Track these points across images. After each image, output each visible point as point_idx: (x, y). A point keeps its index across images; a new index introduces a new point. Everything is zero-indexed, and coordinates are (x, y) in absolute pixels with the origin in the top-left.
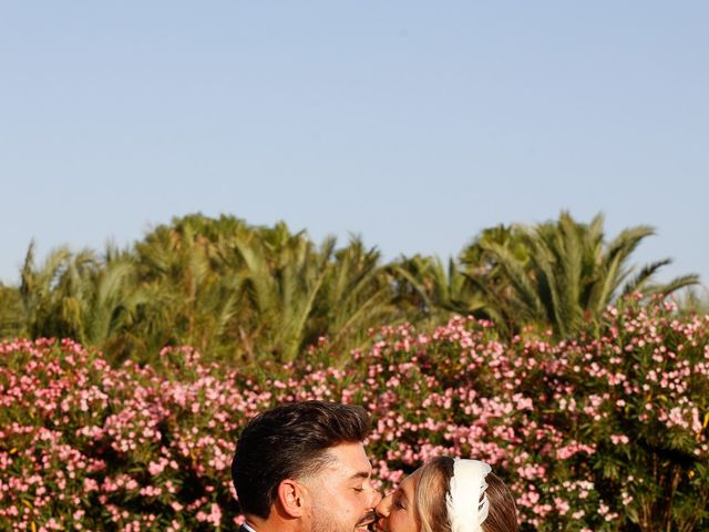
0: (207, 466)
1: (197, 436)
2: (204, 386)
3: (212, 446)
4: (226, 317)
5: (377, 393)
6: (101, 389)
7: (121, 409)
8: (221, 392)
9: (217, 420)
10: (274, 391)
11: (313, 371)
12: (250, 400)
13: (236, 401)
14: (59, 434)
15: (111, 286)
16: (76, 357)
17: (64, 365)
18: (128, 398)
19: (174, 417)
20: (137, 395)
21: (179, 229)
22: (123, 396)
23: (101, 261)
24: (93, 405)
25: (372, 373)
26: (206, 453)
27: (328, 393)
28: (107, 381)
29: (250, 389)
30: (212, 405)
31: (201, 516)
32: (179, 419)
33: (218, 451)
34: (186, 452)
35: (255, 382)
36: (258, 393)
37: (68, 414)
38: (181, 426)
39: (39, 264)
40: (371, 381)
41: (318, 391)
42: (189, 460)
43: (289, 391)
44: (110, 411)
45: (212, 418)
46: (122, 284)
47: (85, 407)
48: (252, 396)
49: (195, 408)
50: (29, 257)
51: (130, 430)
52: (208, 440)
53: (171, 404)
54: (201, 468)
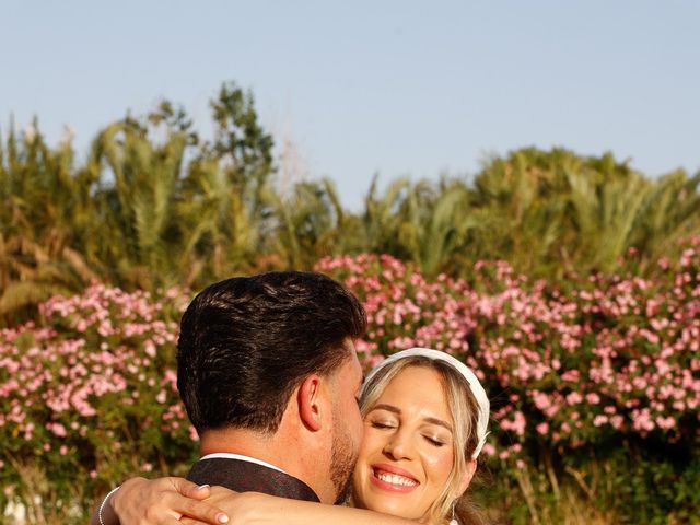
0: (511, 376)
1: (502, 347)
2: (510, 298)
3: (517, 357)
4: (550, 238)
5: (683, 302)
6: (415, 302)
7: (432, 320)
8: (528, 304)
9: (523, 332)
10: (580, 302)
11: (620, 282)
12: (555, 311)
13: (542, 312)
14: (374, 346)
15: (444, 211)
16: (394, 273)
17: (382, 280)
18: (438, 310)
19: (481, 328)
20: (447, 307)
21: (514, 160)
22: (434, 309)
23: (435, 188)
24: (406, 319)
25: (679, 282)
26: (510, 363)
27: (633, 303)
28: (421, 296)
29: (556, 300)
30: (518, 316)
31: (506, 425)
32: (486, 330)
33: (522, 361)
34: (491, 363)
35: (562, 293)
36: (563, 304)
37: (383, 327)
38: (487, 337)
39: (381, 193)
40: (678, 291)
41: (622, 301)
42: (493, 370)
43: (595, 302)
44: (422, 323)
45: (518, 329)
46: (455, 209)
47: (398, 320)
48: (558, 307)
49: (501, 319)
50: (373, 188)
51: (439, 341)
52: (512, 350)
53: (478, 317)
54: (506, 378)
